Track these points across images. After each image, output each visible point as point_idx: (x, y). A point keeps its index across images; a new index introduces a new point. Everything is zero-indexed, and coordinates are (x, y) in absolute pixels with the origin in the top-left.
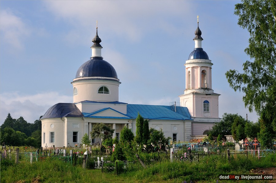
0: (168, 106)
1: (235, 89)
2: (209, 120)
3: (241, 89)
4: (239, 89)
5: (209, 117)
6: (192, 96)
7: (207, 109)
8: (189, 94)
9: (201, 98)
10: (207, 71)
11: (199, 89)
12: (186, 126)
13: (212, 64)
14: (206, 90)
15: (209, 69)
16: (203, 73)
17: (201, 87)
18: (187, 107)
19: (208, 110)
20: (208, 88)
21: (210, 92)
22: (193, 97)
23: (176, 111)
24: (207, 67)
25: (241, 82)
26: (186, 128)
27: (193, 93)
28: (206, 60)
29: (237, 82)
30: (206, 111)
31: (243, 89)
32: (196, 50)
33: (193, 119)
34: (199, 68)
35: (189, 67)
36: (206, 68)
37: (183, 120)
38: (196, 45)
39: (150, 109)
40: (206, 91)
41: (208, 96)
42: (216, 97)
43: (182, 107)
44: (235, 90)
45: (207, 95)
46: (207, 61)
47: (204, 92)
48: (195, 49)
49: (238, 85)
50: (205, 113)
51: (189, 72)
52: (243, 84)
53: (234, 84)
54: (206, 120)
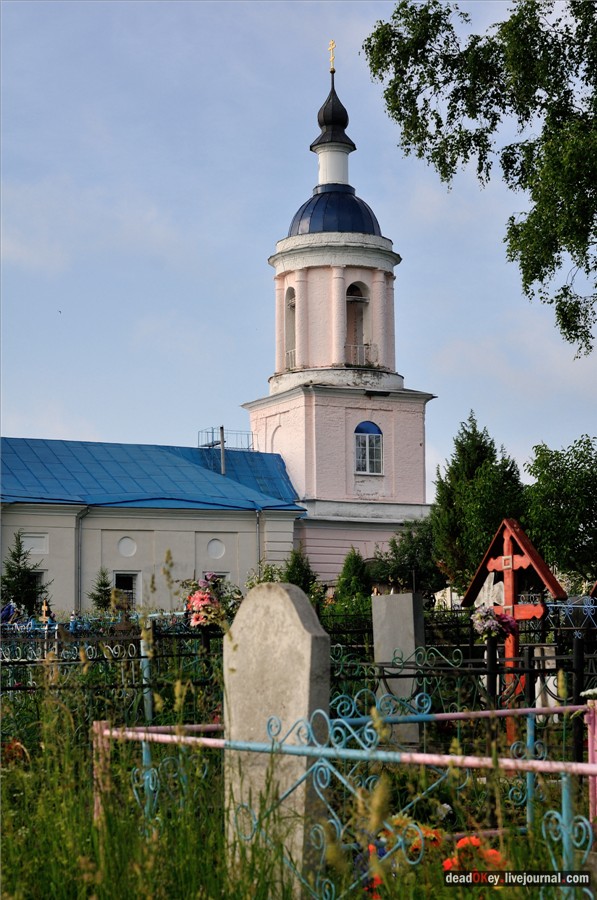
0: (191, 449)
1: (442, 163)
2: (380, 513)
3: (494, 158)
4: (474, 159)
5: (381, 499)
6: (301, 400)
7: (371, 463)
8: (290, 392)
9: (342, 411)
10: (375, 287)
11: (335, 368)
12: (266, 537)
13: (397, 259)
14: (366, 372)
15: (380, 277)
16: (355, 298)
17: (343, 362)
18: (279, 456)
19: (376, 467)
20: (376, 364)
21: (384, 384)
22: (308, 406)
23: (226, 470)
24: (372, 270)
25: (496, 109)
26: (266, 547)
27: (306, 388)
28: (367, 236)
29: (461, 105)
30: (367, 472)
31: (508, 162)
32: (323, 194)
33: (305, 506)
34: (335, 273)
35: (288, 268)
36: (368, 273)
37: (255, 513)
38: (324, 169)
39: (98, 462)
40: (368, 377)
41: (376, 403)
42: (416, 406)
43: (258, 453)
44: (446, 170)
45: (370, 394)
46: (370, 240)
47: (358, 381)
48: (320, 191)
49: (472, 125)
50: (361, 479)
51: (291, 292)
52: (509, 119)
53: (439, 124)
54: (365, 514)
